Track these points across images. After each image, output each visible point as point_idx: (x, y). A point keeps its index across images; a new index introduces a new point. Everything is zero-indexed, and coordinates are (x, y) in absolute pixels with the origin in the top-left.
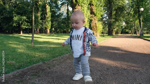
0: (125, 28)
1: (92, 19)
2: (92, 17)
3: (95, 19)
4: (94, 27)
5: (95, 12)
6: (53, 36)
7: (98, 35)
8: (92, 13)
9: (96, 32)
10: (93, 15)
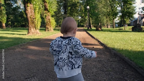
0: (81, 22)
1: (46, 15)
2: (46, 13)
3: (48, 15)
4: (48, 22)
5: (49, 9)
6: (8, 31)
7: (52, 30)
8: (46, 9)
9: (50, 27)
10: (47, 12)
